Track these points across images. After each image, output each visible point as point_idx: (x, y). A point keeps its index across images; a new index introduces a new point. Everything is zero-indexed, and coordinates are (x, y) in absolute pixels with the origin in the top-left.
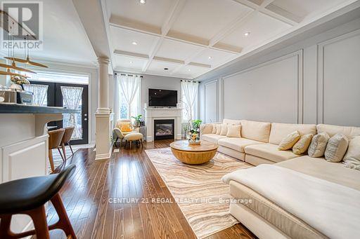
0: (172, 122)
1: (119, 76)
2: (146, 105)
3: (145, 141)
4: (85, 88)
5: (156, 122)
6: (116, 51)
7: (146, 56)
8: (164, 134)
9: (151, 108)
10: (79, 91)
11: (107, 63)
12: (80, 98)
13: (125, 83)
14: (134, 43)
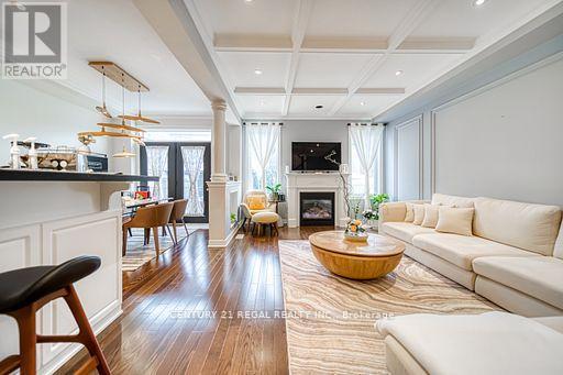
0: (331, 196)
1: (249, 127)
2: (288, 168)
3: (286, 225)
4: (207, 146)
5: (304, 196)
6: (237, 90)
7: (281, 90)
8: (317, 216)
9: (295, 173)
10: (200, 151)
11: (222, 109)
12: (202, 161)
13: (257, 136)
14: (258, 72)
